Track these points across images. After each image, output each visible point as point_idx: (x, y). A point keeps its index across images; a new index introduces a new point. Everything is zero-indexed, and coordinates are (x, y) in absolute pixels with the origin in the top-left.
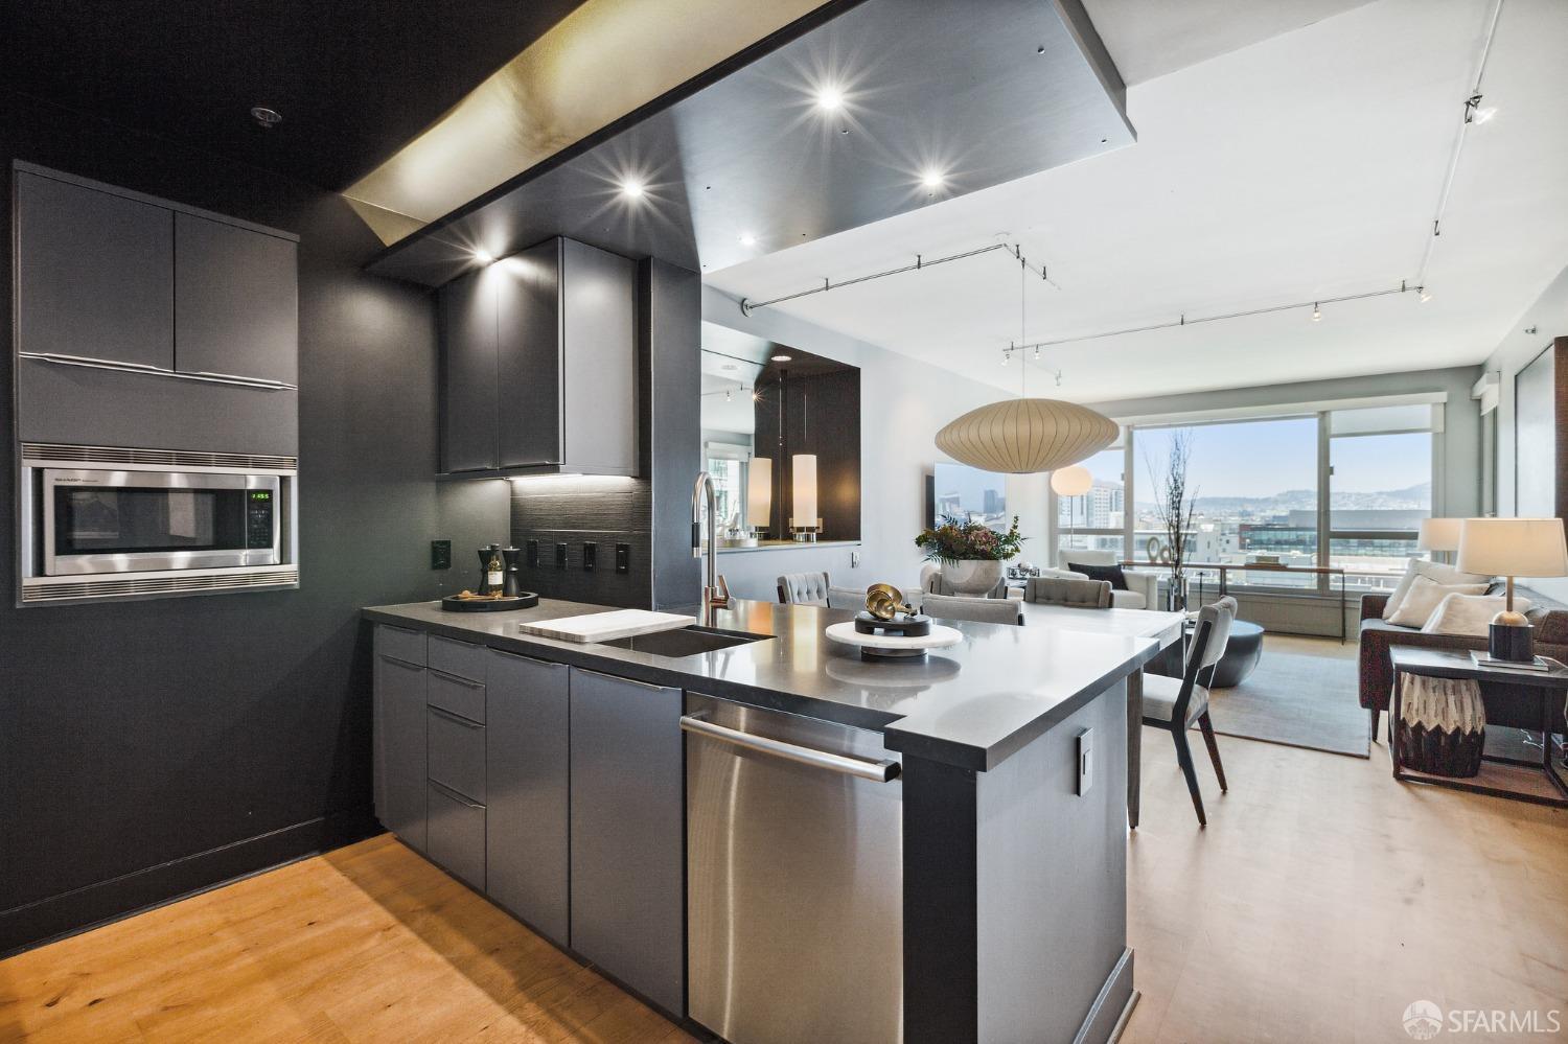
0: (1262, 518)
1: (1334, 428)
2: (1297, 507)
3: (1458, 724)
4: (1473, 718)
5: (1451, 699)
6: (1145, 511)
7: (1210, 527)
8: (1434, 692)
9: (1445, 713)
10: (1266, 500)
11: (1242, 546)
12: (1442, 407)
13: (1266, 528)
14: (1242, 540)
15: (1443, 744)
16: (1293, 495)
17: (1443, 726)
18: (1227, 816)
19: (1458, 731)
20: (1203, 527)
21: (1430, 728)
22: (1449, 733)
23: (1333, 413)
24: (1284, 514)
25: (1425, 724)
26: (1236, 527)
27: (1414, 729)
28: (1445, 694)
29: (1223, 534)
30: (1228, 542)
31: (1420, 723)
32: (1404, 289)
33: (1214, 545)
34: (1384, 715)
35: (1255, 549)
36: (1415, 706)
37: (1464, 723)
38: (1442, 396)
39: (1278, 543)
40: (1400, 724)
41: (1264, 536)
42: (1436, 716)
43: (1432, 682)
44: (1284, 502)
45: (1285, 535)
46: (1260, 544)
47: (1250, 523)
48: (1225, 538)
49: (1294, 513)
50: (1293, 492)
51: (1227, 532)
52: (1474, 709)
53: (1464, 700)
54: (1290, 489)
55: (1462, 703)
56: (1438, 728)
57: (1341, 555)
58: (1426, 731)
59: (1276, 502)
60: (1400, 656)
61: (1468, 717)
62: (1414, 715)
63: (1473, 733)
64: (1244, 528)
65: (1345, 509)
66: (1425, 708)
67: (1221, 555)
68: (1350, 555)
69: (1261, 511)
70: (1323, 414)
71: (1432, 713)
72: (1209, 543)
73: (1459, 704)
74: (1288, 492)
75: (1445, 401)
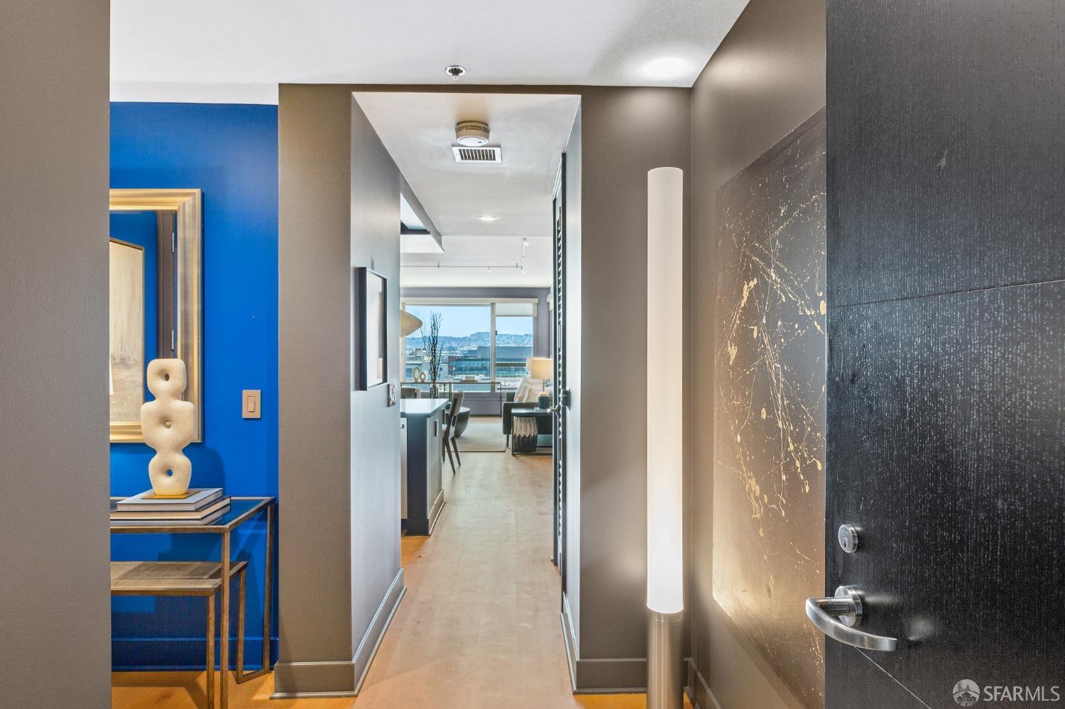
0: (462, 351)
1: (497, 312)
2: (482, 344)
3: (530, 434)
4: (534, 431)
5: (528, 424)
8: (523, 423)
9: (526, 430)
10: (464, 339)
11: (451, 372)
12: (537, 305)
13: (464, 359)
14: (450, 367)
15: (526, 441)
16: (479, 336)
17: (526, 435)
18: (462, 473)
19: (530, 436)
21: (522, 436)
22: (527, 437)
23: (497, 304)
24: (474, 349)
26: (446, 358)
27: (518, 438)
28: (526, 423)
31: (519, 436)
32: (517, 266)
34: (511, 436)
35: (458, 374)
36: (518, 430)
38: (537, 300)
39: (472, 369)
40: (514, 437)
41: (464, 364)
42: (524, 432)
43: (523, 418)
44: (475, 340)
45: (475, 364)
46: (460, 370)
47: (455, 355)
49: (480, 348)
50: (480, 333)
51: (441, 362)
52: (534, 428)
53: (532, 424)
54: (478, 332)
56: (524, 436)
57: (506, 377)
58: (521, 438)
59: (470, 340)
60: (514, 411)
61: (532, 431)
62: (518, 433)
63: (534, 436)
64: (451, 358)
65: (508, 345)
66: (521, 429)
68: (511, 377)
69: (462, 347)
70: (493, 304)
73: (530, 426)
74: (477, 333)
75: (538, 303)
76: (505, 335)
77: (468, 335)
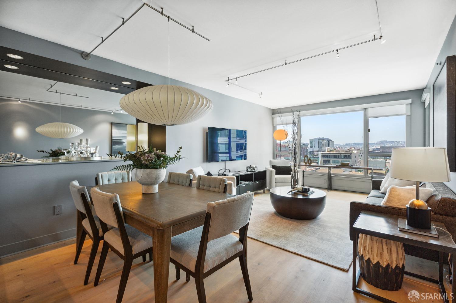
0: (373, 149)
1: (370, 114)
3: (389, 262)
4: (397, 258)
6: (338, 147)
7: (355, 152)
8: (377, 243)
9: (381, 254)
10: (374, 143)
12: (410, 105)
15: (381, 271)
17: (381, 263)
19: (388, 265)
20: (353, 151)
21: (374, 262)
22: (384, 266)
23: (369, 109)
24: (379, 148)
25: (371, 259)
27: (366, 261)
28: (382, 244)
29: (360, 154)
30: (362, 156)
31: (369, 259)
32: (374, 39)
33: (357, 157)
36: (367, 249)
37: (392, 262)
38: (410, 101)
42: (377, 256)
44: (379, 144)
48: (361, 155)
49: (382, 147)
50: (382, 141)
51: (361, 153)
52: (398, 254)
53: (392, 248)
55: (391, 250)
56: (378, 263)
58: (372, 263)
59: (377, 144)
61: (394, 259)
62: (367, 254)
63: (397, 267)
66: (372, 251)
67: (359, 160)
69: (373, 147)
70: (365, 109)
71: (375, 254)
72: (355, 156)
73: (389, 251)
74: (380, 141)
75: (411, 103)
76: (395, 142)
77: (376, 142)
